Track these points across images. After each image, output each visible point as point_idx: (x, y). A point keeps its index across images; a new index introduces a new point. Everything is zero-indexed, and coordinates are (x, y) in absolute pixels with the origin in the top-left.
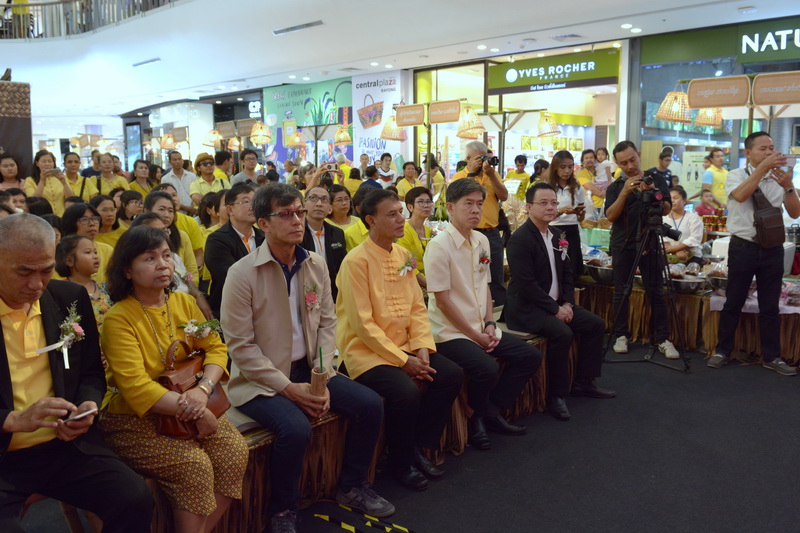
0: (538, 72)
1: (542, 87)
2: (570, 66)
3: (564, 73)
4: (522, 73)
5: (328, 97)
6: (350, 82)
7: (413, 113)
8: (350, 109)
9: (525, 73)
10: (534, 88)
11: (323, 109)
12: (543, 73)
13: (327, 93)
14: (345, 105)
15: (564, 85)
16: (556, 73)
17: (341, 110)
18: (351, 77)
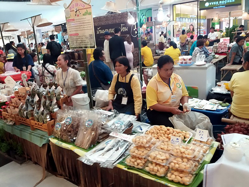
0: (216, 3)
1: (217, 7)
2: (226, 1)
3: (224, 3)
4: (210, 3)
5: (143, 14)
6: (151, 9)
7: (224, 15)
8: (151, 18)
9: (211, 4)
10: (215, 8)
11: (141, 18)
12: (218, 3)
13: (143, 13)
14: (150, 17)
15: (225, 6)
16: (222, 3)
17: (148, 18)
18: (151, 8)
